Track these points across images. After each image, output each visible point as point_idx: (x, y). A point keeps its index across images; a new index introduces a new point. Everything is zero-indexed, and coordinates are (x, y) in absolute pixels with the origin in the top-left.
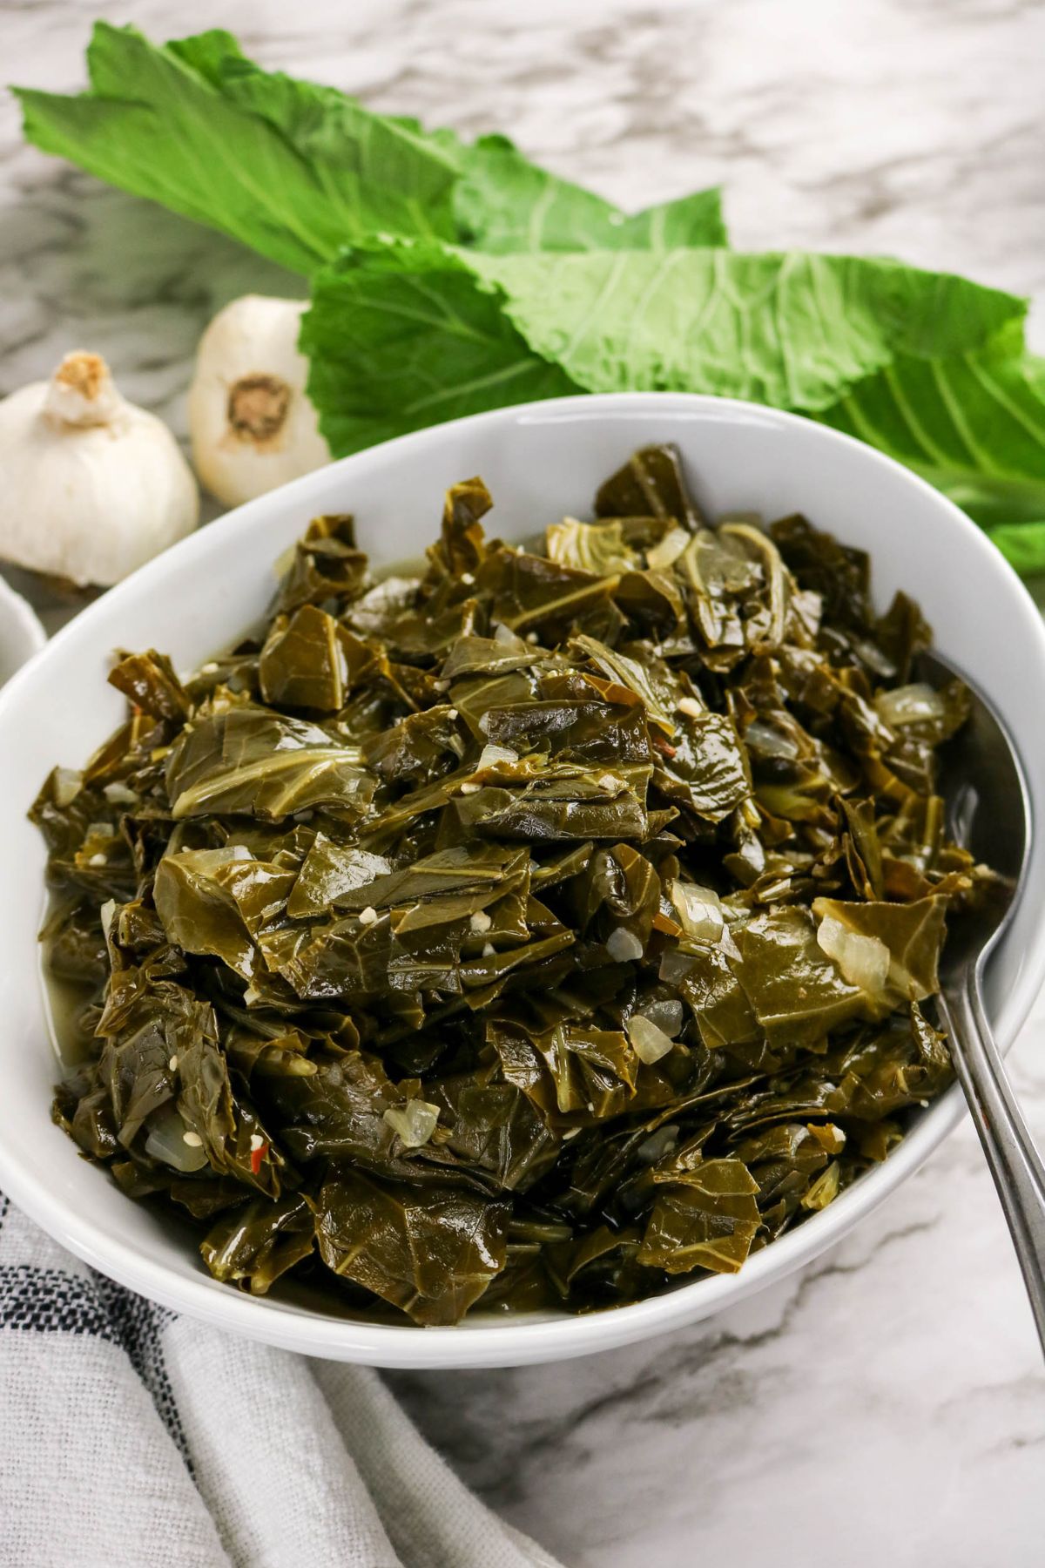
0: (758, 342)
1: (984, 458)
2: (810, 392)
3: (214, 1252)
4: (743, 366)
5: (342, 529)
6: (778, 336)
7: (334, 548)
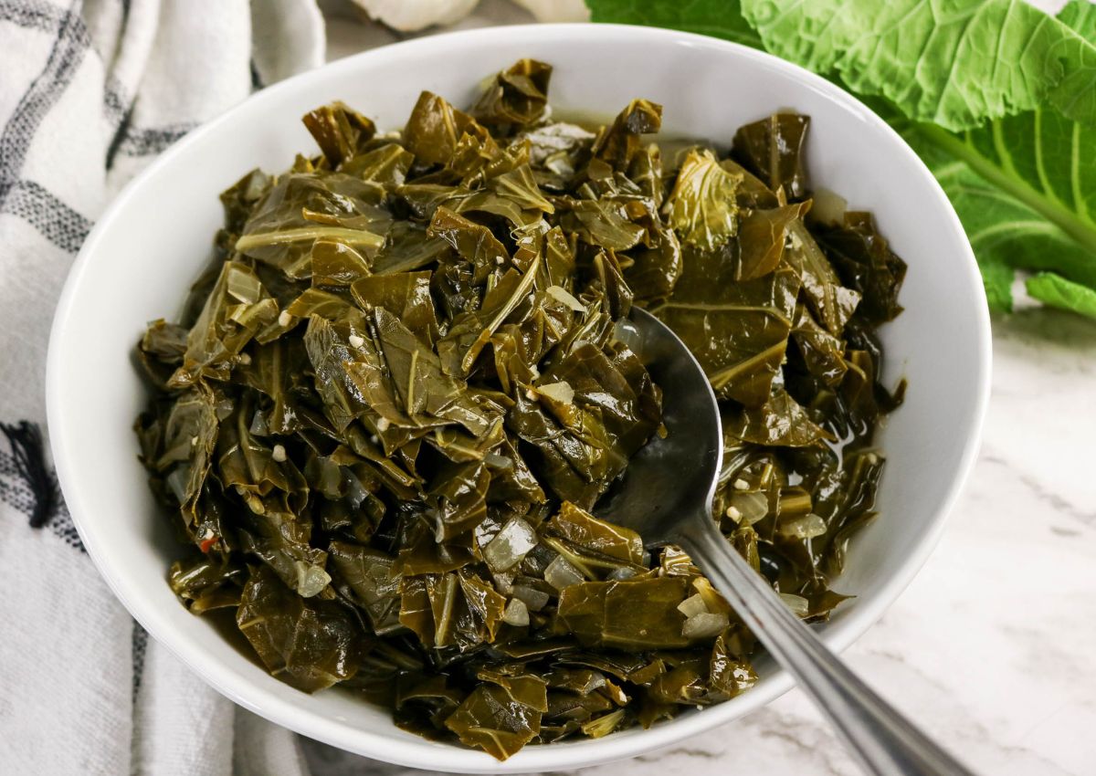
0: (935, 55)
1: (1082, 206)
2: (952, 115)
3: (179, 572)
4: (913, 72)
5: (540, 75)
6: (953, 57)
7: (525, 86)
